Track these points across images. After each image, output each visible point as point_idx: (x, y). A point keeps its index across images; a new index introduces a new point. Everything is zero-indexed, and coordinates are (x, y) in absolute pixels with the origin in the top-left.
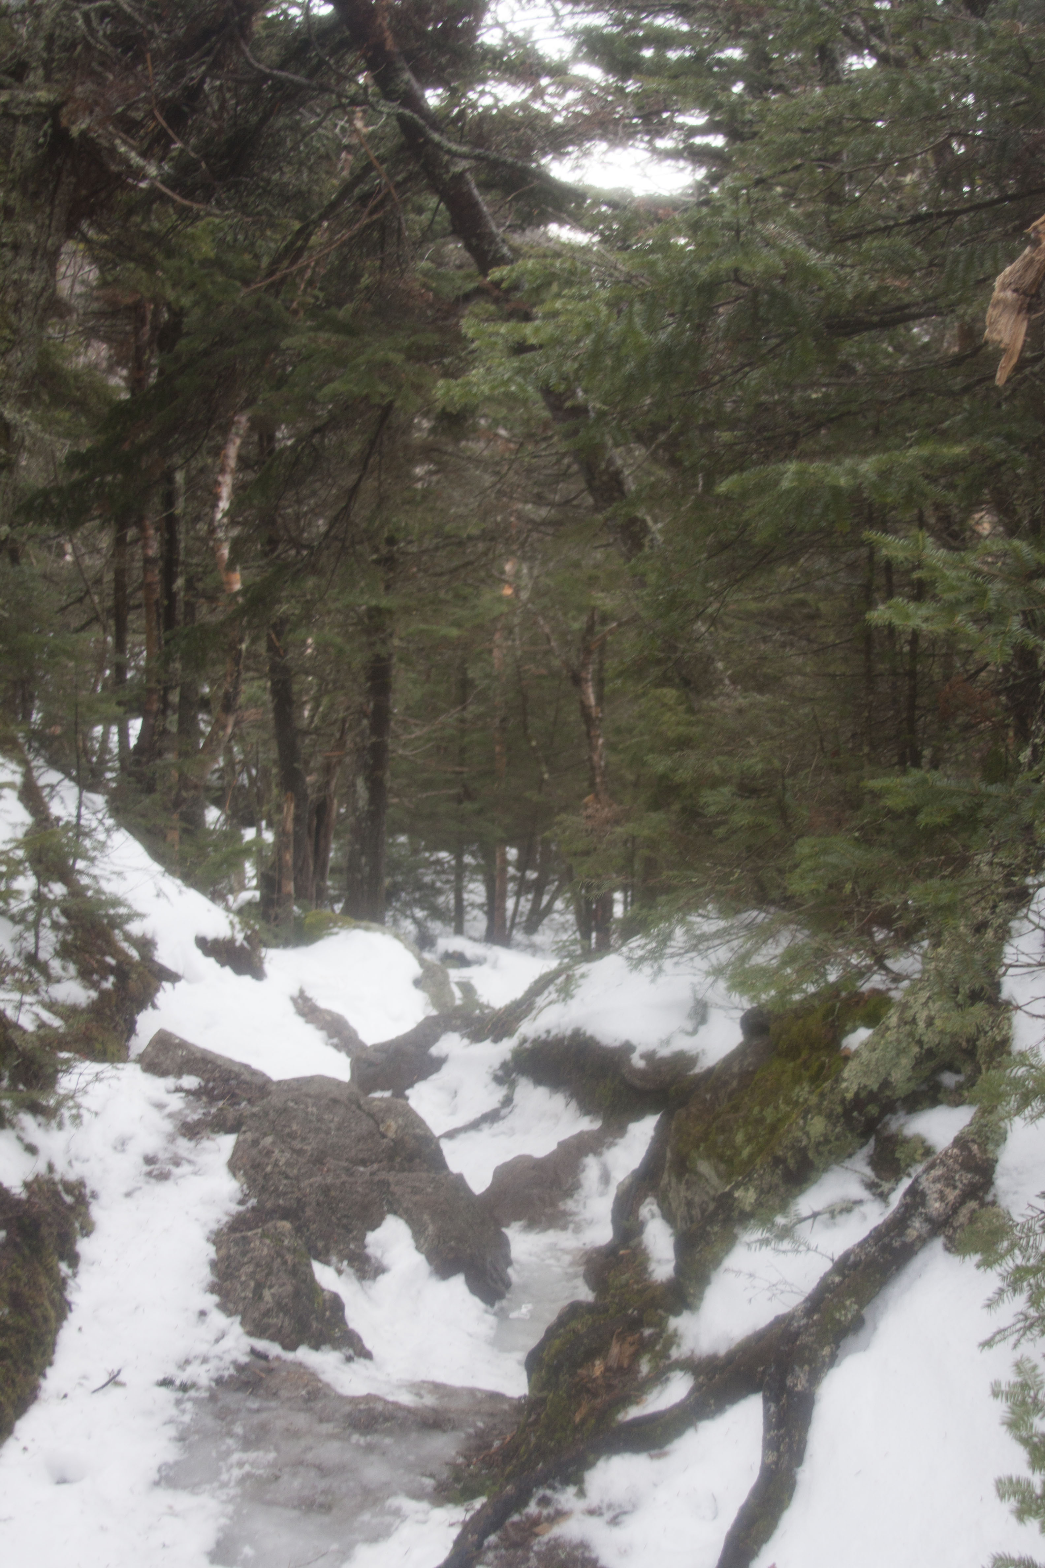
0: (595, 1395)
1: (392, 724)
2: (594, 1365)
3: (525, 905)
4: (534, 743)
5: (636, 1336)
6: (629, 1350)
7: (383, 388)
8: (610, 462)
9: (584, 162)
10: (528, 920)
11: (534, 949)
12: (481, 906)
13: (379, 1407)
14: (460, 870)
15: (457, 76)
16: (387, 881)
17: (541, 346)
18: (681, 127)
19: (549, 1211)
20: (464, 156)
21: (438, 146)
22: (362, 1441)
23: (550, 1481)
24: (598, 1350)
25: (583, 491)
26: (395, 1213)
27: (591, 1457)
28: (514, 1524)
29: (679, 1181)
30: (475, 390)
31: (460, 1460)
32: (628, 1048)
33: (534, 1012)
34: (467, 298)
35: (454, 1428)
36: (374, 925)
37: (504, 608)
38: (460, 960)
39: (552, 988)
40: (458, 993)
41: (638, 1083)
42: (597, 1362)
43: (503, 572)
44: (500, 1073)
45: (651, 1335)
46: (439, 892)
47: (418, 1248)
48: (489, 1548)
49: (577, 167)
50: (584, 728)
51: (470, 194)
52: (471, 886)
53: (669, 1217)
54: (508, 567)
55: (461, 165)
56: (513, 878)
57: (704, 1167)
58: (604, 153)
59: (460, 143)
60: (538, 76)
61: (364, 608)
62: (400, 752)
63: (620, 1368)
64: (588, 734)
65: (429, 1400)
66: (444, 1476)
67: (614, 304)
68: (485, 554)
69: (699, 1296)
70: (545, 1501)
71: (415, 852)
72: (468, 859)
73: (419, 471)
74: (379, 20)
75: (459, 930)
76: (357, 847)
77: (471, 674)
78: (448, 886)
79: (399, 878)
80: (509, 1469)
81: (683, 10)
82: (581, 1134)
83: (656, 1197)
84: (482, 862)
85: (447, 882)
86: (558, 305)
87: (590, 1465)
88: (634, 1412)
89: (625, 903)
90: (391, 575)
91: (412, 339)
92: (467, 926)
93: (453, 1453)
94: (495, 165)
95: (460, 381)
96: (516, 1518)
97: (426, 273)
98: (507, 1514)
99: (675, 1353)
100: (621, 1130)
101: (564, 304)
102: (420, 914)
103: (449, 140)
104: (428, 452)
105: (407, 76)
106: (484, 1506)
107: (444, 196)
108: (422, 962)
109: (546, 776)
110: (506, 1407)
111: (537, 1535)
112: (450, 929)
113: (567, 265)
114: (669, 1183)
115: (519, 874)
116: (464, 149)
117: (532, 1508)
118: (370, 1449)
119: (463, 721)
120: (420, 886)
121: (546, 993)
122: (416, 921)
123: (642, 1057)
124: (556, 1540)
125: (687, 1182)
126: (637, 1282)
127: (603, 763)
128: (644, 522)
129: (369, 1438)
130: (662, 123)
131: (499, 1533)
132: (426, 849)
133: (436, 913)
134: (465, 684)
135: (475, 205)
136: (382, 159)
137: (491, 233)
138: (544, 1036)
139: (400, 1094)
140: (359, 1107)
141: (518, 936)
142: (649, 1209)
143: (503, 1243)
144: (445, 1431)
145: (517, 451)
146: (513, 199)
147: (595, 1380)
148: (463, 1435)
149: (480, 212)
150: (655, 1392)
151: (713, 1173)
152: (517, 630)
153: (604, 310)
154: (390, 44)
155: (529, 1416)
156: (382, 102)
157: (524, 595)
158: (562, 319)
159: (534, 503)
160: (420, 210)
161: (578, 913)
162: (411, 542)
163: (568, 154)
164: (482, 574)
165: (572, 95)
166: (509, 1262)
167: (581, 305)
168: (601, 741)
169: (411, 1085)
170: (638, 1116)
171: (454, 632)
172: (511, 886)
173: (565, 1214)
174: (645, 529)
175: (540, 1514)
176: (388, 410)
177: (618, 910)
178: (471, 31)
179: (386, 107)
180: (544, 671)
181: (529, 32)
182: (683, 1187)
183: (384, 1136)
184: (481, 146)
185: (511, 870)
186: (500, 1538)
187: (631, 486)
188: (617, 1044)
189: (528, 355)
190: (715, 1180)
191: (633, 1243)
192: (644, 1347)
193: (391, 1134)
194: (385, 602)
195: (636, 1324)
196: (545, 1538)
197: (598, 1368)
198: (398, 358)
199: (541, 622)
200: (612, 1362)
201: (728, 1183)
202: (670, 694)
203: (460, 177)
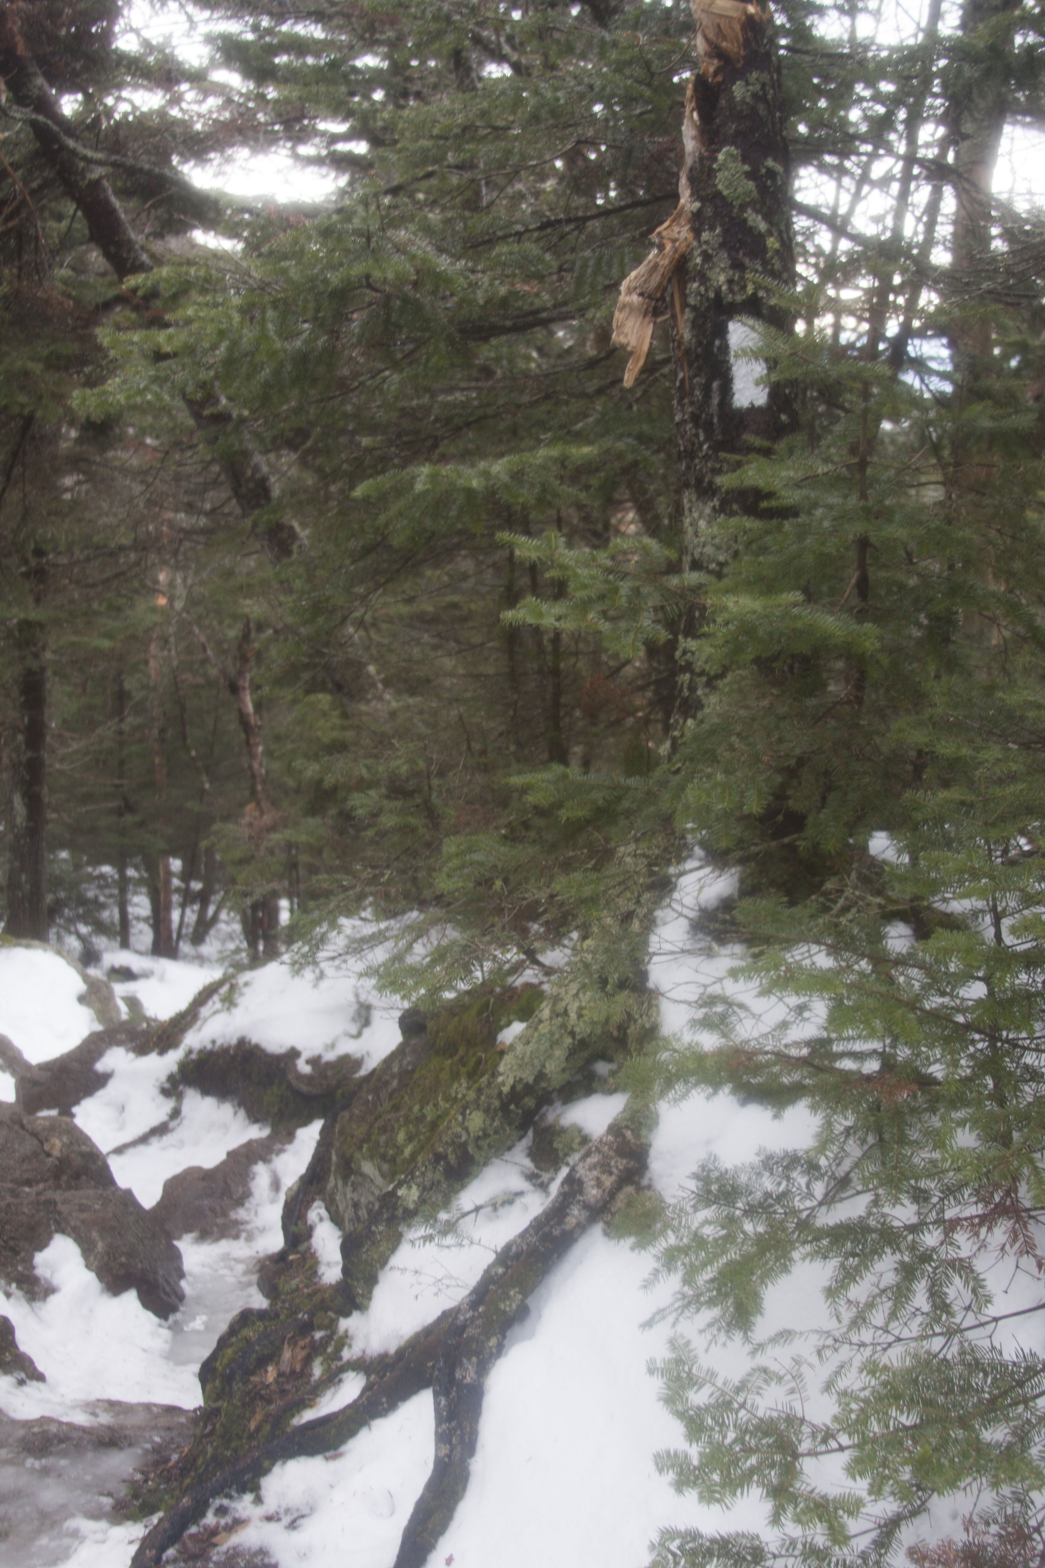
0: (269, 1402)
1: (48, 739)
2: (266, 1371)
3: (191, 916)
4: (193, 753)
5: (308, 1340)
6: (301, 1354)
7: (22, 398)
8: (256, 469)
9: (227, 168)
10: (196, 931)
11: (201, 960)
12: (146, 920)
13: (54, 1428)
14: (123, 884)
15: (96, 83)
16: (49, 898)
17: (175, 355)
18: (323, 134)
19: (220, 1221)
20: (100, 163)
21: (74, 152)
22: (37, 1464)
23: (227, 1490)
24: (270, 1357)
25: (229, 500)
26: (63, 1232)
27: (266, 1464)
28: (191, 1536)
29: (345, 1184)
30: (111, 399)
31: (138, 1476)
32: (294, 1054)
33: (199, 1023)
34: (107, 306)
35: (130, 1445)
36: (36, 943)
37: (157, 618)
38: (126, 974)
39: (216, 998)
40: (124, 1008)
41: (304, 1088)
42: (270, 1368)
43: (156, 582)
44: (167, 1086)
45: (322, 1338)
46: (103, 906)
47: (88, 1266)
48: (168, 1562)
49: (217, 174)
50: (243, 736)
51: (107, 202)
52: (136, 899)
53: (336, 1219)
54: (162, 577)
55: (97, 172)
56: (178, 890)
57: (368, 1168)
58: (246, 160)
59: (96, 149)
60: (178, 82)
61: (15, 621)
62: (58, 766)
63: (293, 1372)
64: (248, 742)
65: (105, 1419)
66: (122, 1494)
67: (246, 311)
68: (137, 563)
69: (368, 1296)
70: (222, 1511)
71: (78, 867)
72: (131, 872)
73: (68, 481)
74: (9, 25)
75: (125, 944)
76: (17, 864)
77: (127, 686)
78: (111, 901)
79: (62, 895)
80: (187, 1481)
81: (319, 16)
82: (249, 1144)
83: (323, 1200)
84: (146, 875)
85: (111, 896)
86: (190, 312)
87: (266, 1471)
88: (308, 1415)
89: (292, 911)
90: (41, 587)
91: (52, 348)
92: (133, 940)
93: (131, 1470)
94: (132, 171)
95: (95, 391)
96: (193, 1529)
97: (65, 282)
98: (184, 1527)
99: (346, 1354)
100: (290, 1137)
101: (196, 311)
102: (84, 929)
103: (85, 146)
104: (76, 462)
105: (40, 81)
106: (161, 1520)
107: (81, 203)
108: (86, 978)
109: (207, 786)
110: (183, 1420)
111: (215, 1545)
112: (116, 944)
113: (202, 273)
114: (336, 1186)
115: (183, 886)
116: (100, 156)
117: (210, 1519)
118: (45, 1472)
119: (121, 733)
120: (82, 901)
121: (210, 1003)
122: (80, 936)
123: (308, 1062)
124: (234, 1548)
125: (353, 1184)
126: (307, 1286)
127: (263, 771)
128: (291, 528)
129: (44, 1461)
130: (303, 129)
131: (177, 1546)
132: (89, 863)
133: (101, 928)
134: (122, 696)
135: (113, 212)
136: (16, 166)
137: (130, 241)
138: (209, 1046)
139: (67, 1112)
140: (22, 1127)
141: (185, 947)
142: (317, 1212)
143: (176, 1256)
144: (121, 1449)
145: (163, 460)
146: (153, 206)
147: (268, 1386)
148: (140, 1451)
149: (117, 219)
150: (329, 1394)
151: (377, 1173)
152: (172, 640)
153: (236, 318)
154: (21, 49)
155: (205, 1427)
156: (15, 107)
157: (179, 605)
158: (195, 326)
159: (186, 512)
160: (59, 217)
161: (244, 922)
162: (60, 553)
163: (210, 160)
164: (136, 584)
165: (213, 102)
166: (182, 1275)
167: (213, 312)
168: (260, 749)
169: (77, 1102)
170: (306, 1122)
171: (106, 644)
172: (176, 898)
173: (237, 1223)
174: (293, 535)
175: (218, 1523)
176: (29, 420)
177: (284, 917)
178: (107, 35)
179: (18, 113)
180: (200, 680)
181: (168, 38)
182: (349, 1189)
183: (48, 1155)
184: (118, 152)
185: (176, 882)
186: (179, 1552)
187: (276, 492)
188: (282, 1051)
189: (164, 364)
190: (379, 1180)
191: (302, 1248)
192: (315, 1349)
193: (56, 1153)
194: (34, 615)
195: (307, 1328)
196: (224, 1548)
197: (271, 1374)
198: (37, 368)
199: (197, 630)
200: (285, 1367)
201: (391, 1182)
202: (324, 699)
203: (97, 183)
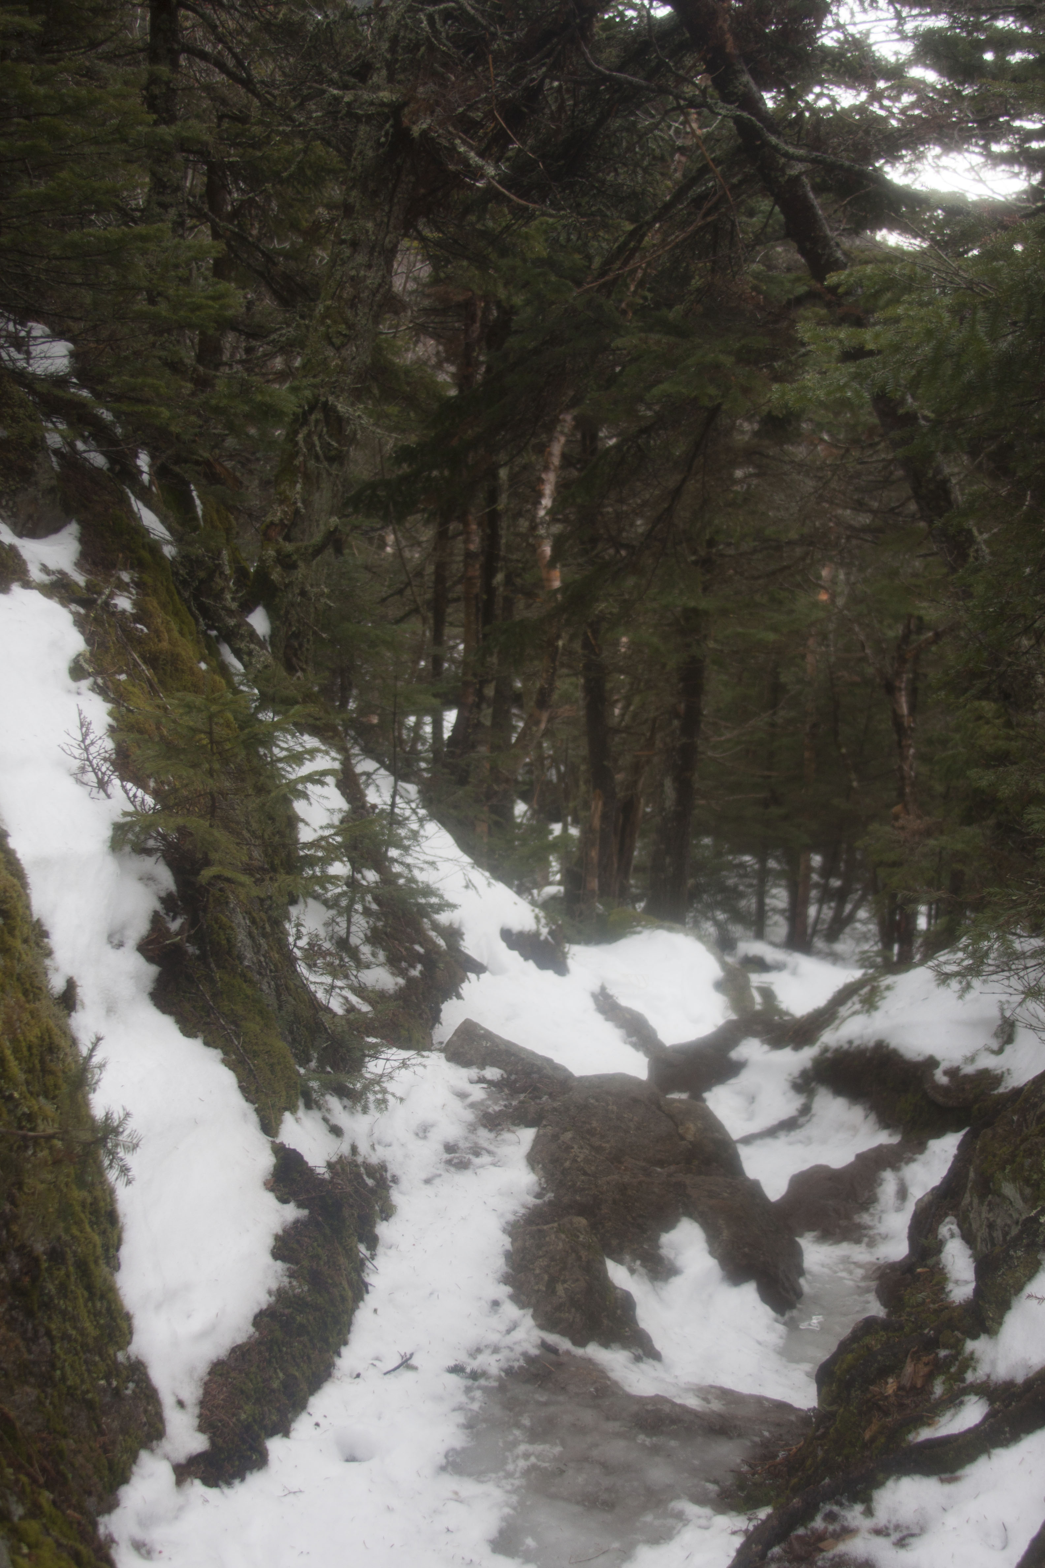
0: (886, 1413)
1: (702, 726)
2: (887, 1383)
3: (828, 913)
4: (844, 750)
5: (931, 1357)
6: (924, 1370)
7: (712, 390)
8: (938, 471)
9: (918, 166)
10: (830, 928)
11: (835, 958)
12: (782, 912)
13: (667, 1408)
14: (763, 875)
15: (793, 80)
16: (691, 882)
17: (880, 352)
18: (1018, 131)
19: (843, 1223)
20: (800, 159)
21: (776, 148)
22: (648, 1441)
23: (838, 1497)
24: (891, 1369)
25: (908, 499)
26: (690, 1215)
27: (880, 1476)
28: (798, 1537)
29: (981, 1202)
30: (810, 394)
31: (745, 1468)
32: (931, 1063)
33: (837, 1022)
34: (799, 301)
35: (740, 1436)
36: (678, 926)
37: (822, 614)
38: (760, 965)
39: (856, 998)
40: (758, 998)
41: (940, 1099)
42: (890, 1380)
43: (819, 577)
44: (799, 1081)
45: (946, 1357)
46: (741, 895)
47: (712, 1253)
48: (772, 1559)
49: (912, 171)
50: (895, 737)
51: (805, 197)
52: (774, 891)
53: (968, 1238)
54: (825, 573)
55: (798, 168)
56: (817, 885)
57: (1009, 1190)
58: (938, 157)
59: (797, 146)
60: (875, 79)
61: (679, 609)
62: (710, 753)
63: (913, 1387)
64: (900, 745)
65: (716, 1406)
66: (728, 1483)
67: (957, 311)
68: (803, 559)
69: (999, 1320)
70: (831, 1517)
71: (719, 854)
72: (772, 864)
73: (739, 473)
74: (720, 23)
75: (760, 935)
76: (662, 847)
77: (783, 679)
78: (750, 890)
79: (702, 880)
80: (794, 1481)
81: (1025, 13)
82: (880, 1149)
83: (956, 1216)
84: (786, 868)
85: (751, 886)
86: (900, 311)
87: (880, 1484)
88: (925, 1434)
89: (929, 917)
90: (708, 577)
91: (743, 342)
92: (768, 930)
93: (738, 1461)
94: (831, 168)
95: (795, 385)
96: (801, 1531)
97: (757, 276)
98: (792, 1527)
99: (970, 1377)
100: (921, 1147)
101: (907, 309)
102: (721, 916)
103: (786, 143)
104: (750, 454)
105: (746, 78)
106: (769, 1517)
107: (778, 199)
108: (724, 965)
109: (855, 784)
110: (793, 1418)
111: (822, 1550)
112: (751, 934)
113: (907, 271)
114: (971, 1203)
115: (822, 881)
116: (801, 152)
117: (818, 1523)
118: (655, 1450)
119: (773, 725)
120: (723, 889)
121: (849, 1004)
122: (717, 923)
123: (946, 1073)
124: (840, 1556)
125: (990, 1203)
126: (934, 1302)
127: (913, 774)
128: (969, 531)
129: (654, 1439)
130: (999, 127)
131: (783, 1545)
132: (731, 852)
133: (738, 917)
134: (777, 689)
135: (811, 207)
136: (717, 161)
137: (826, 237)
138: (846, 1046)
139: (697, 1096)
140: (659, 1108)
141: (819, 943)
142: (948, 1228)
143: (796, 1253)
144: (731, 1438)
145: (843, 457)
146: (849, 203)
147: (887, 1397)
148: (749, 1444)
149: (815, 215)
150: (948, 1415)
151: (1018, 1196)
152: (831, 636)
153: (947, 317)
154: (730, 47)
155: (817, 1429)
156: (720, 104)
157: (840, 602)
158: (903, 324)
159: (853, 509)
160: (751, 213)
161: (882, 925)
162: (729, 544)
163: (902, 157)
164: (799, 578)
165: (907, 99)
166: (801, 1272)
167: (923, 312)
168: (912, 751)
169: (708, 1088)
170: (939, 1133)
171: (771, 637)
172: (814, 893)
173: (861, 1227)
174: (971, 540)
175: (826, 1528)
176: (715, 411)
177: (922, 923)
178: (810, 35)
179: (724, 109)
180: (857, 679)
181: (867, 35)
182: (985, 1208)
183: (682, 1138)
184: (818, 150)
185: (815, 877)
186: (784, 1551)
187: (958, 495)
188: (920, 1058)
189: (865, 361)
190: (1019, 1204)
191: (931, 1262)
192: (938, 1368)
193: (690, 1137)
194: (704, 604)
195: (932, 1344)
196: (830, 1554)
197: (891, 1386)
198: (728, 361)
199: (857, 629)
200: (906, 1381)
201: (1034, 1207)
202: (988, 707)
203: (796, 179)
